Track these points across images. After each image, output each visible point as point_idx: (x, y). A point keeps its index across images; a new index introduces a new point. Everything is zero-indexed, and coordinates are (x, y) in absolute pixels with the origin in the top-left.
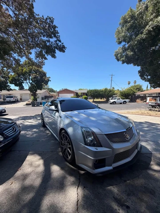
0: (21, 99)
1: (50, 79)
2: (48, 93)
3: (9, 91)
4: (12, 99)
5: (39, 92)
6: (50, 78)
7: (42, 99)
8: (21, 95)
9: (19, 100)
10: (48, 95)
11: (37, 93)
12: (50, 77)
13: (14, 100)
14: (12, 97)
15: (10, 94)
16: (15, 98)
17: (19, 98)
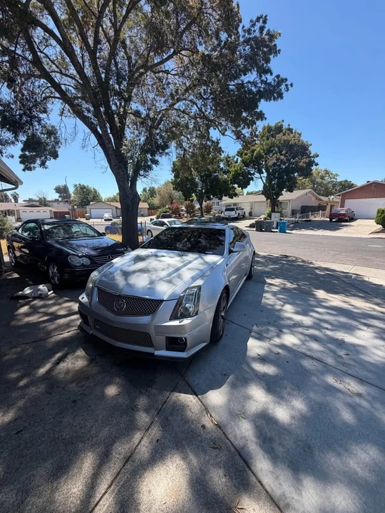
0: (251, 214)
1: (316, 160)
2: (313, 199)
3: (232, 198)
4: (233, 214)
5: (285, 196)
6: (318, 156)
7: (294, 213)
8: (252, 204)
9: (247, 214)
10: (314, 203)
11: (281, 198)
12: (318, 154)
13: (236, 216)
14: (233, 210)
15: (235, 204)
16: (238, 212)
17: (247, 210)
